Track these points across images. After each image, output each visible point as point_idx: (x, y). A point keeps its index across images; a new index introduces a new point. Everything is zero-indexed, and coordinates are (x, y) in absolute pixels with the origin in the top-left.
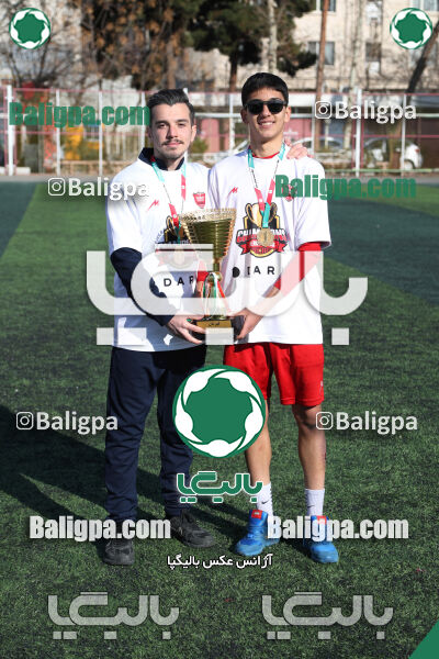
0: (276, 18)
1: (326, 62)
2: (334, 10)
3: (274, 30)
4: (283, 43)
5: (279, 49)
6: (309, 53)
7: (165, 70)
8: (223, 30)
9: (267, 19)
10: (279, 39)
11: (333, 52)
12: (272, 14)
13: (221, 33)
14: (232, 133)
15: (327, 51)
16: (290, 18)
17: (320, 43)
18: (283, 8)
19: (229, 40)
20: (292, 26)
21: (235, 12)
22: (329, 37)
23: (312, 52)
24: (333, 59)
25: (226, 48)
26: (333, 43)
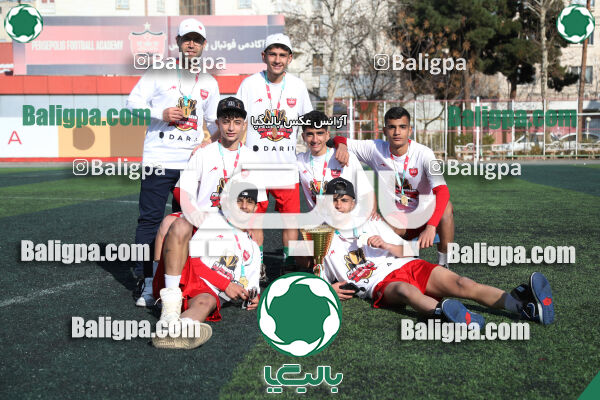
0: (547, 46)
1: (586, 82)
2: (592, 43)
3: (545, 54)
4: (552, 63)
5: (549, 67)
6: (572, 74)
7: (463, 85)
8: (504, 58)
9: (540, 46)
10: (549, 59)
11: (591, 73)
12: (544, 43)
13: (503, 61)
14: (513, 129)
15: (587, 74)
16: (558, 47)
17: (581, 67)
18: (552, 38)
19: (509, 66)
20: (559, 54)
21: (514, 45)
22: (588, 63)
23: (575, 73)
24: (591, 79)
25: (506, 72)
26: (591, 67)
